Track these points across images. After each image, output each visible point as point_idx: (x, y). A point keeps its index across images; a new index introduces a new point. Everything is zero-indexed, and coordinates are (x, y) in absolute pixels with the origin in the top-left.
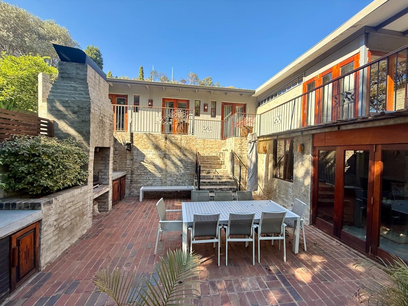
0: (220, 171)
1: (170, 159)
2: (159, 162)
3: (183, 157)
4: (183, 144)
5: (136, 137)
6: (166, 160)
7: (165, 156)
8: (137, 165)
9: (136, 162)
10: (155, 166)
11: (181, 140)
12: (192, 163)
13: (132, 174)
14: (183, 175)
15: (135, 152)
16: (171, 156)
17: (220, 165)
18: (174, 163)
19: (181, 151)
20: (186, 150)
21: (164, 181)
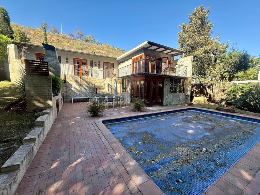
0: (103, 91)
1: (83, 86)
2: (78, 88)
3: (88, 86)
4: (88, 80)
5: (67, 77)
6: (81, 87)
7: (80, 85)
8: (68, 89)
9: (68, 88)
10: (76, 89)
11: (87, 79)
12: (92, 88)
13: (66, 92)
14: (88, 93)
15: (67, 83)
16: (83, 85)
17: (104, 89)
18: (84, 88)
19: (87, 83)
20: (89, 82)
21: (81, 95)
